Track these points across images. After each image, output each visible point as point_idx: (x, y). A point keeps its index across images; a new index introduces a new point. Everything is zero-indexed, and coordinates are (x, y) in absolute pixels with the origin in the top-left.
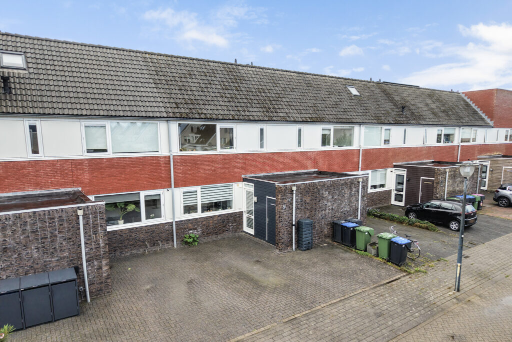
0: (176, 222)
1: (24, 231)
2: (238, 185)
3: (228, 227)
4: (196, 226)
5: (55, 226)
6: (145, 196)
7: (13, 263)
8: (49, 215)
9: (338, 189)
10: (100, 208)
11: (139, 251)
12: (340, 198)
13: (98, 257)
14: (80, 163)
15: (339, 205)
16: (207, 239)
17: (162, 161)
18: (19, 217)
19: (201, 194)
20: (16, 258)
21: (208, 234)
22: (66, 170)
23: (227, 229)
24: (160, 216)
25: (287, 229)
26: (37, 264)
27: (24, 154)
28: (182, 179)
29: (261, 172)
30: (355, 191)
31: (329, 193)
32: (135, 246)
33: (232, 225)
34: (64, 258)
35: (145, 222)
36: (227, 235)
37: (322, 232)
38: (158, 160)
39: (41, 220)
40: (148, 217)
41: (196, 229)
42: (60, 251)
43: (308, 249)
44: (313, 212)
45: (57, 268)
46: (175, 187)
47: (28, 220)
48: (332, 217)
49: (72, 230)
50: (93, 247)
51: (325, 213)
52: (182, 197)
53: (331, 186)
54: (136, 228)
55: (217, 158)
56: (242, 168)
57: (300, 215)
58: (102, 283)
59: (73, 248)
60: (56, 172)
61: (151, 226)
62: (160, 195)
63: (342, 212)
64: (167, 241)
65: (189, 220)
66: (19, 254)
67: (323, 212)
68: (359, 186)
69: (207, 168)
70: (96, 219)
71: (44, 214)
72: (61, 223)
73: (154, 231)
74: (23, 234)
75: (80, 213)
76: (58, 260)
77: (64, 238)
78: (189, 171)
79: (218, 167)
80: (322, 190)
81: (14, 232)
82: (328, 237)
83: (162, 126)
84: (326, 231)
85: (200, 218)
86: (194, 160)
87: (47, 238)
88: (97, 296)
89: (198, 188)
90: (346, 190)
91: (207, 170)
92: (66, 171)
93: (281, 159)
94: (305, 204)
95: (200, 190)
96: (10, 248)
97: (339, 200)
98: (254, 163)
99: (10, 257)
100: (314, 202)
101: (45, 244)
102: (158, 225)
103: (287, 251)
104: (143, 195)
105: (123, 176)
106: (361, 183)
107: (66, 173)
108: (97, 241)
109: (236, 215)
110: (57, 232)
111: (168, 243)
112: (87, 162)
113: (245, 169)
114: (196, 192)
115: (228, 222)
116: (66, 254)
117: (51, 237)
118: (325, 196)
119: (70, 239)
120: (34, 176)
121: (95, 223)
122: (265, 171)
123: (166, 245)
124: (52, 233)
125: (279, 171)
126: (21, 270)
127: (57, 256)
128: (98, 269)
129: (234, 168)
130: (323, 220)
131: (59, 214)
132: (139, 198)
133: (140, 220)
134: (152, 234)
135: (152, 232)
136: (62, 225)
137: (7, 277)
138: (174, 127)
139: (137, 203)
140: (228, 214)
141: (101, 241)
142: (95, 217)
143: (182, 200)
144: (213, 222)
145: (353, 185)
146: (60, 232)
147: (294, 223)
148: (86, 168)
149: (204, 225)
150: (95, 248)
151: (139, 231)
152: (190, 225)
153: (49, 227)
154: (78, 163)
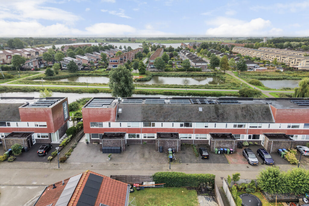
0: (142, 139)
2: (155, 134)
4: (146, 141)
17: (140, 129)
21: (148, 143)
24: (139, 138)
27: (119, 127)
32: (134, 142)
43: (161, 152)
44: (164, 145)
46: (142, 133)
55: (151, 128)
57: (160, 145)
58: (124, 150)
60: (123, 130)
62: (139, 134)
67: (167, 146)
69: (148, 130)
74: (115, 142)
75: (122, 140)
76: (119, 146)
78: (145, 131)
83: (140, 123)
94: (162, 143)
98: (160, 130)
101: (118, 143)
103: (157, 152)
104: (136, 134)
105: (133, 131)
111: (140, 143)
114: (146, 134)
118: (167, 143)
119: (121, 143)
120: (120, 130)
126: (115, 146)
131: (119, 140)
133: (135, 138)
135: (137, 140)
140: (153, 139)
143: (143, 136)
144: (150, 140)
150: (123, 145)
154: (126, 128)
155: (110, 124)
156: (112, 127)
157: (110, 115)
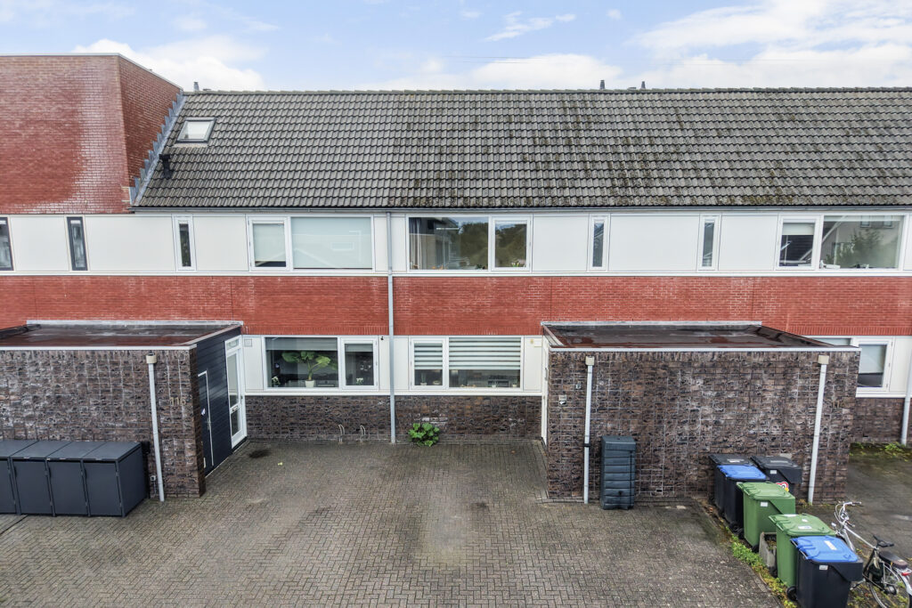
0: (395, 396)
1: (80, 377)
2: (532, 342)
3: (506, 423)
4: (436, 411)
5: (119, 375)
6: (347, 345)
7: (67, 419)
8: (112, 357)
9: (741, 376)
10: (182, 356)
11: (332, 437)
12: (746, 399)
13: (177, 434)
14: (243, 283)
15: (740, 418)
16: (457, 440)
17: (375, 285)
18: (74, 355)
19: (449, 352)
20: (70, 413)
21: (461, 430)
22: (223, 292)
23: (502, 427)
24: (372, 383)
25: (570, 450)
26: (97, 427)
27: (170, 266)
28: (411, 320)
29: (591, 316)
30: (803, 387)
31: (706, 382)
32: (325, 428)
33: (514, 422)
34: (131, 425)
35: (343, 389)
36: (503, 438)
37: (679, 474)
38: (368, 284)
39: (101, 364)
40: (350, 381)
41: (436, 415)
42: (126, 414)
43: (619, 508)
44: (651, 424)
45: (122, 438)
46: (395, 334)
47: (86, 361)
48: (714, 443)
49: (141, 385)
50: (172, 417)
51: (691, 433)
52: (413, 354)
53: (714, 366)
54: (328, 398)
55: (485, 284)
56: (543, 306)
57: (609, 426)
58: (184, 475)
59: (143, 413)
60: (210, 294)
61: (353, 397)
62: (372, 345)
63: (751, 437)
64: (380, 428)
65: (424, 397)
66: (75, 409)
67: (686, 428)
68: (818, 376)
69: (461, 302)
70: (175, 372)
71: (105, 356)
72: (127, 372)
73: (358, 407)
74: (80, 380)
75: (150, 360)
76: (123, 427)
77: (131, 395)
78: (426, 306)
79: (487, 302)
80: (683, 374)
81: (68, 375)
82: (701, 490)
83: (379, 223)
84: (693, 474)
85: (445, 396)
86: (436, 286)
87: (109, 391)
88: (177, 494)
89: (444, 340)
90: (770, 383)
91: (461, 307)
92: (223, 294)
93: (649, 292)
94: (627, 400)
95: (448, 344)
96: (64, 398)
97: (741, 403)
98: (574, 297)
99: (64, 410)
100: (656, 399)
101: (107, 399)
102: (366, 398)
103: (568, 499)
104: (343, 342)
105: (308, 308)
106: (824, 369)
107: (224, 298)
108: (177, 408)
109: (524, 402)
110: (121, 385)
111: (382, 433)
112: (252, 281)
113: (549, 307)
114: (441, 346)
115: (507, 413)
116: (134, 420)
117: (114, 390)
118: (695, 388)
119: (139, 398)
120: (182, 299)
121: (175, 379)
122: (603, 316)
123: (378, 435)
124: (115, 385)
125: (641, 318)
126: (77, 432)
127: (122, 421)
128: (178, 453)
129: (524, 305)
130: (685, 447)
131: (125, 359)
132: (337, 347)
133: (336, 385)
134: (354, 411)
135: (355, 408)
136: (128, 375)
137: (62, 438)
138: (401, 223)
139: (333, 355)
140: (507, 398)
141: (183, 409)
142: (173, 370)
143: (413, 359)
144: (471, 409)
145: (798, 371)
146: (126, 385)
147: (587, 441)
148: (251, 289)
149: (453, 411)
150: (175, 419)
151: (332, 403)
152: (425, 407)
153: (112, 376)
154: (239, 283)
155: (76, 234)
156: (101, 264)
157: (73, 130)
